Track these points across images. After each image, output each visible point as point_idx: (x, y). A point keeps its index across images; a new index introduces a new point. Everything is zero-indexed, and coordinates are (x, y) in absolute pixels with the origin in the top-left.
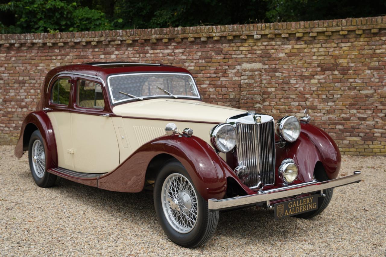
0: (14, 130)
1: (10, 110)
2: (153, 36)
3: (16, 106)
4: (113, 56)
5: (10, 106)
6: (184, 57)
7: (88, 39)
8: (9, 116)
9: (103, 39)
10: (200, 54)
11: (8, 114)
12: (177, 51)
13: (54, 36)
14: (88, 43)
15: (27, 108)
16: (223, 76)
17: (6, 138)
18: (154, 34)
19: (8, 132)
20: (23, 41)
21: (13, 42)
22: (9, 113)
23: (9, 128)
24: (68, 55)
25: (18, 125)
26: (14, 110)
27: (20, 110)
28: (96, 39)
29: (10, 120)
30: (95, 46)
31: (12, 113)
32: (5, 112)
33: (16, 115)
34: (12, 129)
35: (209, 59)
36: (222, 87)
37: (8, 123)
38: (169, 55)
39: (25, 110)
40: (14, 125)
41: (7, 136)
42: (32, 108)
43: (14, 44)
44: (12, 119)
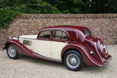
2: (99, 16)
4: (86, 21)
6: (105, 21)
7: (80, 16)
9: (84, 16)
10: (109, 21)
12: (103, 20)
13: (70, 15)
14: (80, 17)
16: (114, 26)
18: (98, 15)
20: (60, 16)
21: (57, 16)
24: (73, 20)
28: (83, 16)
30: (82, 18)
35: (111, 22)
36: (113, 29)
38: (101, 21)
43: (57, 17)
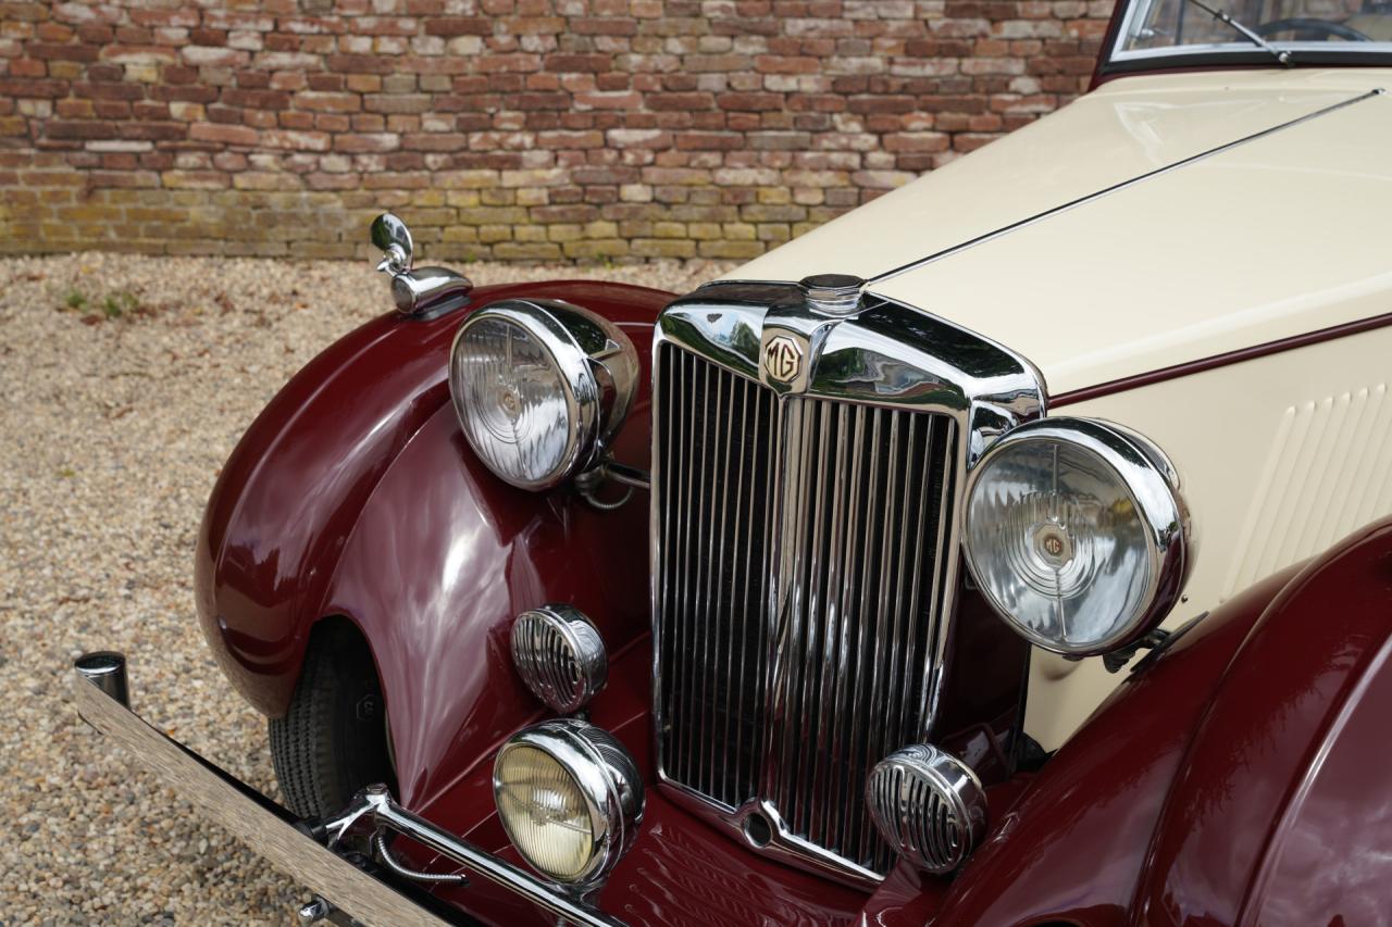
0: (389, 168)
1: (362, 45)
3: (408, 24)
5: (366, 23)
8: (356, 82)
11: (346, 71)
15: (485, 34)
17: (333, 219)
19: (347, 180)
22: (358, 63)
23: (353, 157)
25: (417, 139)
26: (388, 46)
27: (435, 45)
29: (365, 112)
31: (377, 64)
32: (326, 56)
33: (402, 75)
34: (372, 163)
37: (352, 128)
39: (468, 45)
40: (390, 140)
41: (336, 204)
42: (518, 37)
44: (376, 101)
